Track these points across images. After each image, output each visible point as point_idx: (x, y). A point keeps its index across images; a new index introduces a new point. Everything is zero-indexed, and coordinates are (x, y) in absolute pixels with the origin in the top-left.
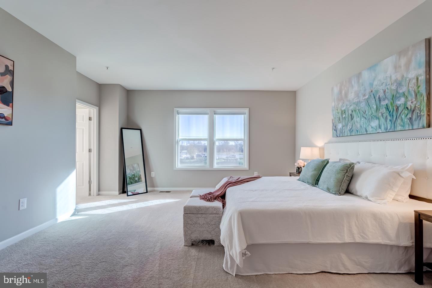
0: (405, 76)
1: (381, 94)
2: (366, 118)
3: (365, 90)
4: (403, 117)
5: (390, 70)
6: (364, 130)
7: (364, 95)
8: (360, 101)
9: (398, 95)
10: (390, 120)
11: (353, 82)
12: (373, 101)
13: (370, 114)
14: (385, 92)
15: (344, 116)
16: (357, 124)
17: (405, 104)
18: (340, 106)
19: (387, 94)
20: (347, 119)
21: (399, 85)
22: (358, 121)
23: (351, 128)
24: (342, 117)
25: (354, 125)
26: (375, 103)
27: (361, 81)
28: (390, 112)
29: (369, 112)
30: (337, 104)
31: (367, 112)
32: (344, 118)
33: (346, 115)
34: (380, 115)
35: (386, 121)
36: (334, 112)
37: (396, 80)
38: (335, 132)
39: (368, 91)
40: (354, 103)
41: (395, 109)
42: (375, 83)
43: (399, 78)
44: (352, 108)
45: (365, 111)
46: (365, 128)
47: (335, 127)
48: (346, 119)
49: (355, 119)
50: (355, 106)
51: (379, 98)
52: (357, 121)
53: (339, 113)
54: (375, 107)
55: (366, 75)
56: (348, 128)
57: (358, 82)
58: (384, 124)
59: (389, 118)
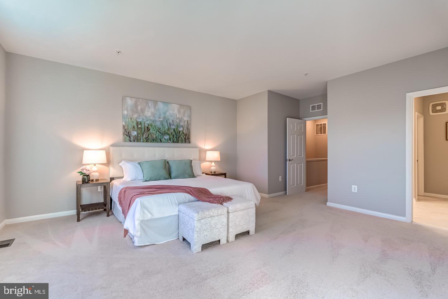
0: (183, 118)
1: (171, 122)
2: (160, 133)
3: (160, 115)
4: (182, 137)
5: (176, 112)
6: (159, 140)
7: (159, 118)
8: (155, 120)
9: (180, 126)
10: (176, 137)
11: (150, 105)
12: (166, 124)
13: (163, 130)
14: (173, 121)
15: (139, 126)
16: (153, 135)
17: (183, 131)
18: (135, 117)
19: (174, 123)
20: (143, 129)
21: (180, 121)
22: (154, 133)
23: (147, 137)
24: (138, 127)
25: (150, 136)
26: (167, 125)
27: (157, 107)
28: (176, 133)
29: (162, 129)
30: (131, 114)
31: (161, 129)
32: (140, 128)
33: (141, 126)
34: (170, 133)
35: (174, 137)
36: (127, 120)
37: (179, 118)
38: (128, 138)
39: (162, 116)
40: (150, 120)
41: (178, 132)
42: (167, 114)
43: (180, 118)
44: (148, 122)
45: (160, 128)
46: (160, 139)
47: (128, 133)
48: (142, 129)
49: (151, 131)
50: (152, 122)
51: (170, 123)
52: (153, 133)
53: (134, 122)
54: (167, 128)
55: (161, 105)
56: (144, 136)
57: (155, 107)
58: (172, 139)
59: (175, 136)
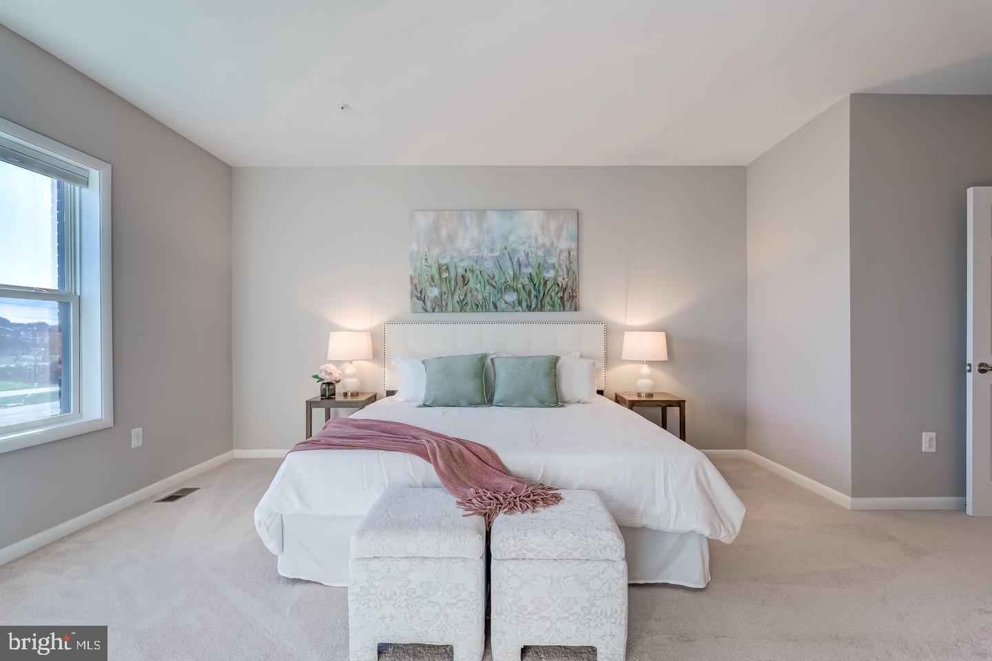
0: (555, 243)
1: (523, 258)
2: (494, 287)
3: (493, 243)
4: (553, 294)
5: (536, 230)
6: (491, 305)
7: (492, 250)
8: (482, 257)
9: (546, 266)
10: (536, 297)
11: (468, 221)
12: (509, 264)
13: (502, 281)
14: (527, 255)
15: (445, 275)
16: (475, 293)
17: (555, 279)
18: (434, 254)
19: (531, 260)
20: (453, 282)
21: (548, 252)
22: (479, 289)
23: (463, 300)
24: (440, 276)
25: (469, 295)
26: (511, 268)
27: (485, 225)
28: (535, 285)
29: (500, 279)
30: (426, 250)
31: (496, 278)
32: (446, 278)
33: (449, 274)
34: (520, 286)
35: (530, 296)
36: (418, 264)
37: (544, 245)
38: (420, 303)
39: (498, 246)
40: (470, 258)
41: (542, 283)
42: (512, 238)
43: (548, 244)
44: (465, 264)
45: (494, 276)
46: (493, 302)
47: (421, 292)
48: (450, 282)
49: (471, 284)
50: (472, 263)
51: (518, 261)
52: (476, 289)
53: (432, 266)
54: (512, 273)
55: (494, 219)
56: (456, 298)
57: (480, 225)
58: (526, 301)
59: (533, 293)
